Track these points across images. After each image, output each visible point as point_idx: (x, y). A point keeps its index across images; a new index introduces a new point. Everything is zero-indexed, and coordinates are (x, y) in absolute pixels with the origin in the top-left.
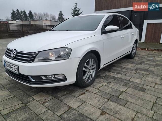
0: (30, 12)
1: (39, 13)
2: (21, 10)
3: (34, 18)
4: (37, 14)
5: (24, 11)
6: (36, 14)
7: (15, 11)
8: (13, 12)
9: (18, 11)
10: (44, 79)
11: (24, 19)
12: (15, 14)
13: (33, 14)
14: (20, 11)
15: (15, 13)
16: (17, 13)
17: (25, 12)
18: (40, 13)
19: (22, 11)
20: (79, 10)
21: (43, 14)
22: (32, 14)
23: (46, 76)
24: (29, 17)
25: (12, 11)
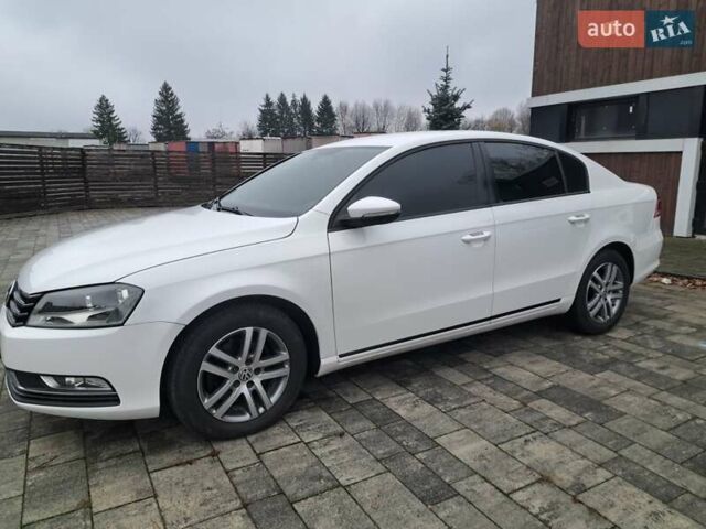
0: (326, 102)
1: (356, 106)
2: (294, 96)
3: (339, 122)
4: (351, 106)
5: (304, 100)
6: (344, 109)
7: (275, 99)
8: (268, 103)
9: (285, 99)
10: (50, 385)
11: (299, 130)
12: (271, 113)
13: (335, 110)
14: (289, 101)
15: (274, 107)
16: (279, 107)
17: (305, 103)
18: (360, 102)
19: (298, 98)
20: (456, 98)
21: (371, 106)
22: (331, 108)
23: (59, 378)
24: (318, 121)
25: (263, 103)
